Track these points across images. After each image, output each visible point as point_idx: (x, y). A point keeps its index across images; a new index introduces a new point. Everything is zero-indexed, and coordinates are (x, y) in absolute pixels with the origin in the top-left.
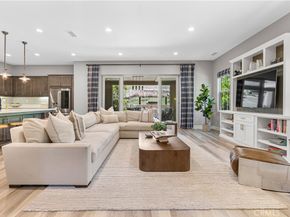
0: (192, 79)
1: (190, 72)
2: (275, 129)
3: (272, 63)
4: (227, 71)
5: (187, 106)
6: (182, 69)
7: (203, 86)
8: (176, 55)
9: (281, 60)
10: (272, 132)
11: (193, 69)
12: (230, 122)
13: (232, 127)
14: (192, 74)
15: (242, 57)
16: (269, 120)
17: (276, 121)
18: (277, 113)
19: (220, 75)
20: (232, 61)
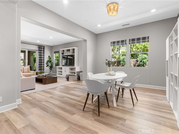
0: (44, 53)
1: (43, 49)
2: (73, 70)
3: (72, 53)
4: (58, 52)
5: (41, 65)
6: (39, 48)
7: (49, 56)
8: (38, 42)
9: (74, 53)
10: (73, 71)
11: (44, 49)
12: (61, 70)
13: (61, 72)
14: (44, 51)
15: (65, 49)
16: (72, 68)
17: (73, 68)
18: (73, 66)
19: (55, 52)
20: (61, 50)
